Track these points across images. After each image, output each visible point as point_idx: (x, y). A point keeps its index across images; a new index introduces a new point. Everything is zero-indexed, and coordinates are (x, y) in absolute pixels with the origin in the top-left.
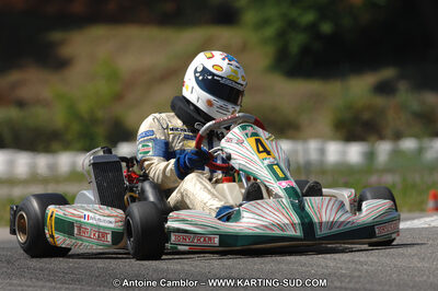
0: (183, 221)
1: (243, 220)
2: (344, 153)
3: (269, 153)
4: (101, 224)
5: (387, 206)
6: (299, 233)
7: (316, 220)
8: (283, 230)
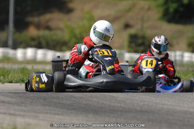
2: (192, 57)
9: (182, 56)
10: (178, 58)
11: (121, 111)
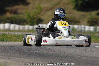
9: (85, 28)
10: (83, 29)
11: (54, 56)
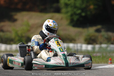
0: (36, 61)
1: (51, 61)
2: (87, 47)
3: (60, 45)
4: (19, 61)
5: (88, 59)
6: (64, 65)
7: (69, 62)
8: (60, 64)
